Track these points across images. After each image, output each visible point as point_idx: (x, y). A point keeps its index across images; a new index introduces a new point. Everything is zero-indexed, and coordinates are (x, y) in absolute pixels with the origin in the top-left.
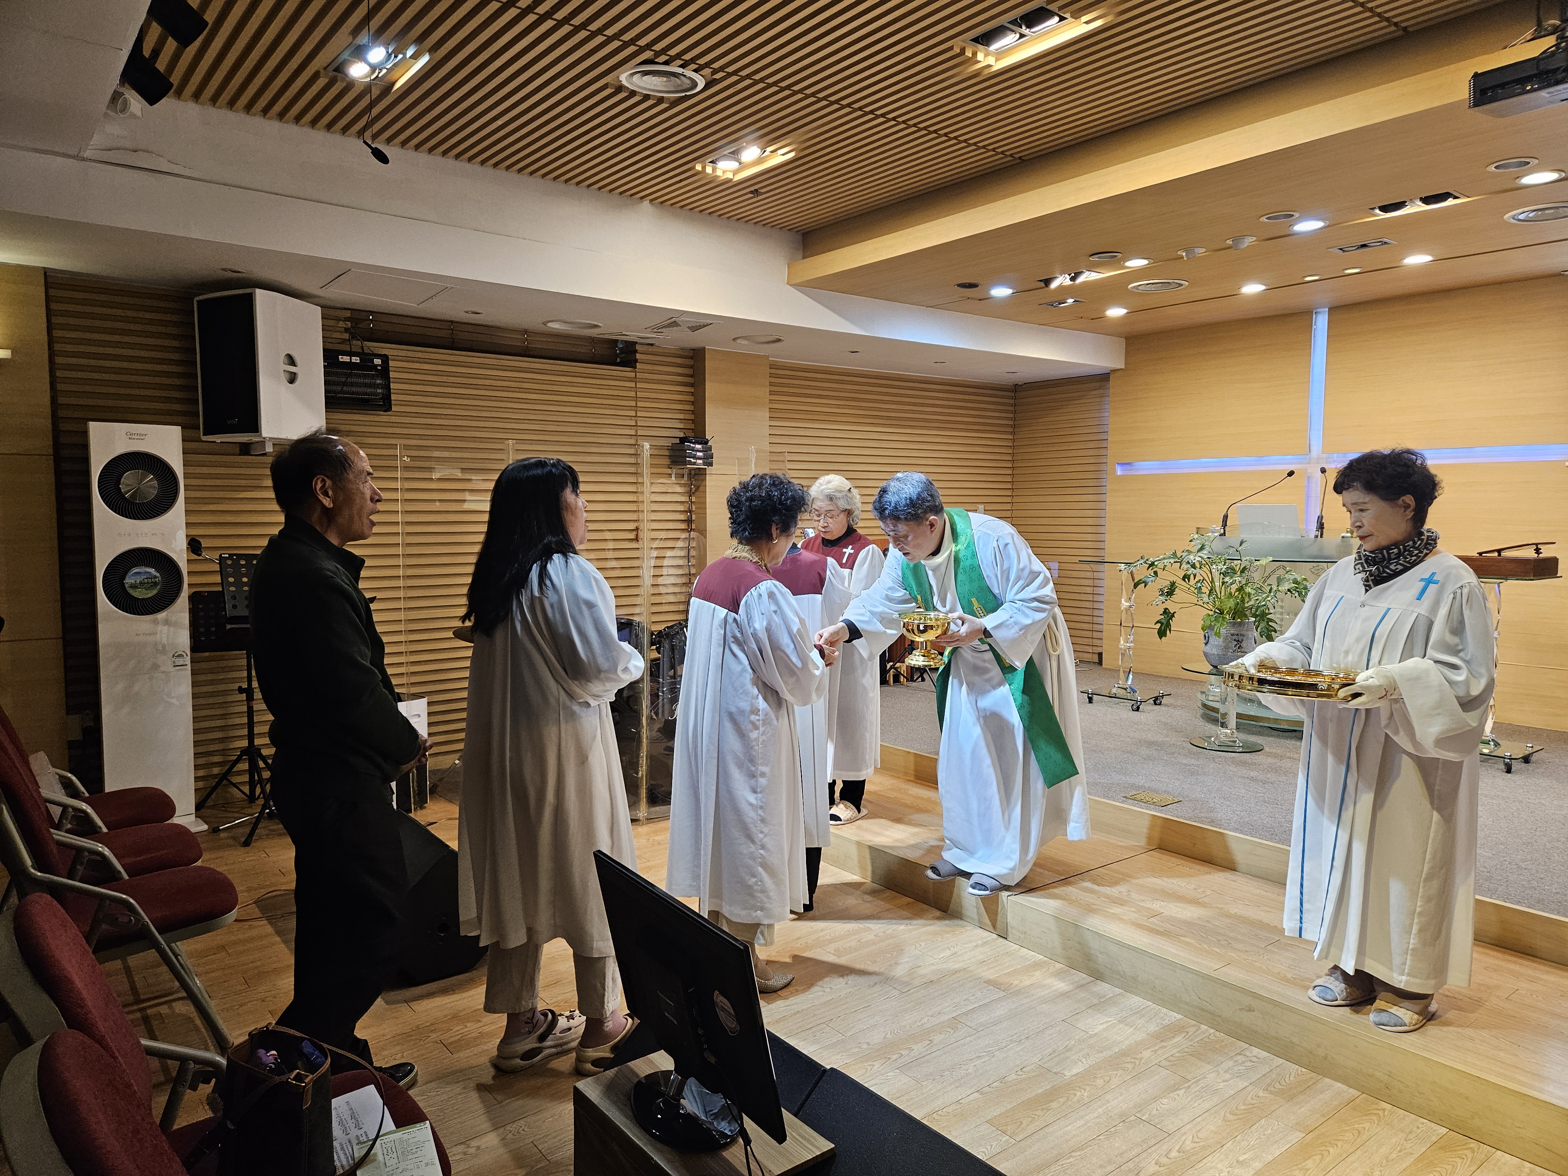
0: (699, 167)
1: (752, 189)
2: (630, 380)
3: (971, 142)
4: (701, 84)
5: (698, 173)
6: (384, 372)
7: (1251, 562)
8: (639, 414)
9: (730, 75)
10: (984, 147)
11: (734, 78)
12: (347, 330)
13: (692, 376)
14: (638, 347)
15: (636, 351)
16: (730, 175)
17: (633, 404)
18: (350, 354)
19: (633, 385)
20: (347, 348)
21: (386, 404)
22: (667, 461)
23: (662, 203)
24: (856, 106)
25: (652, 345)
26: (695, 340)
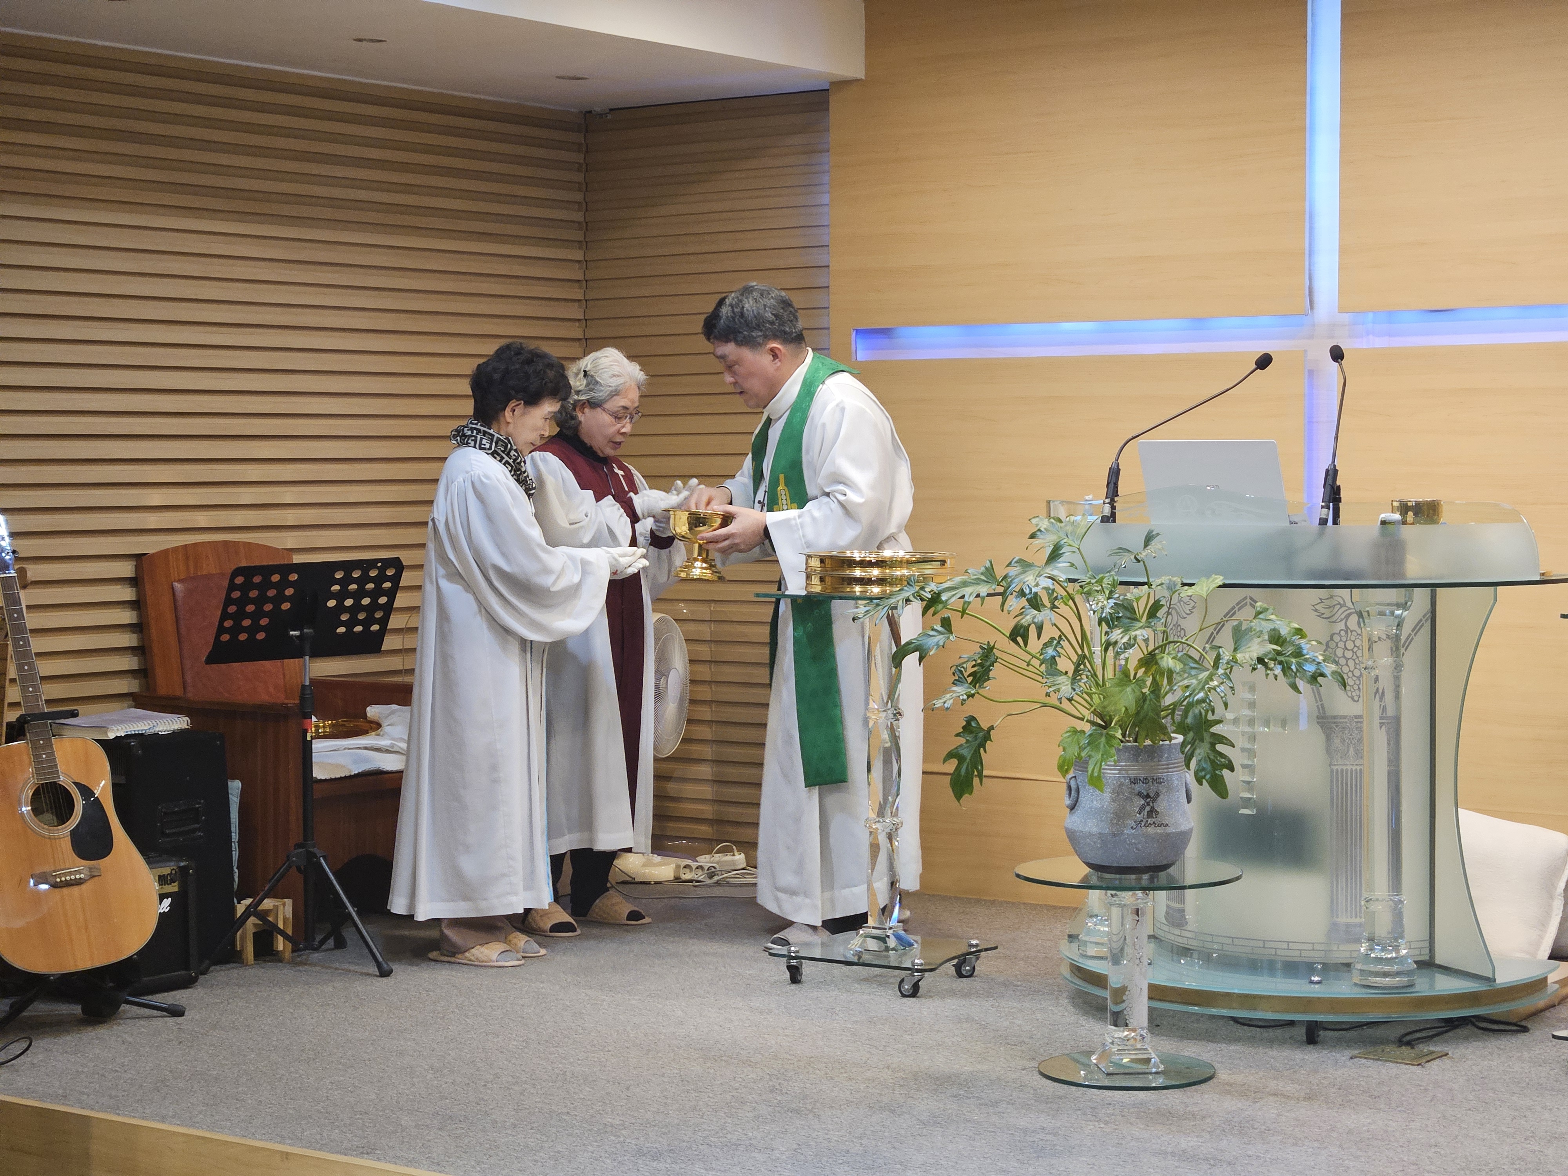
7: (1172, 588)
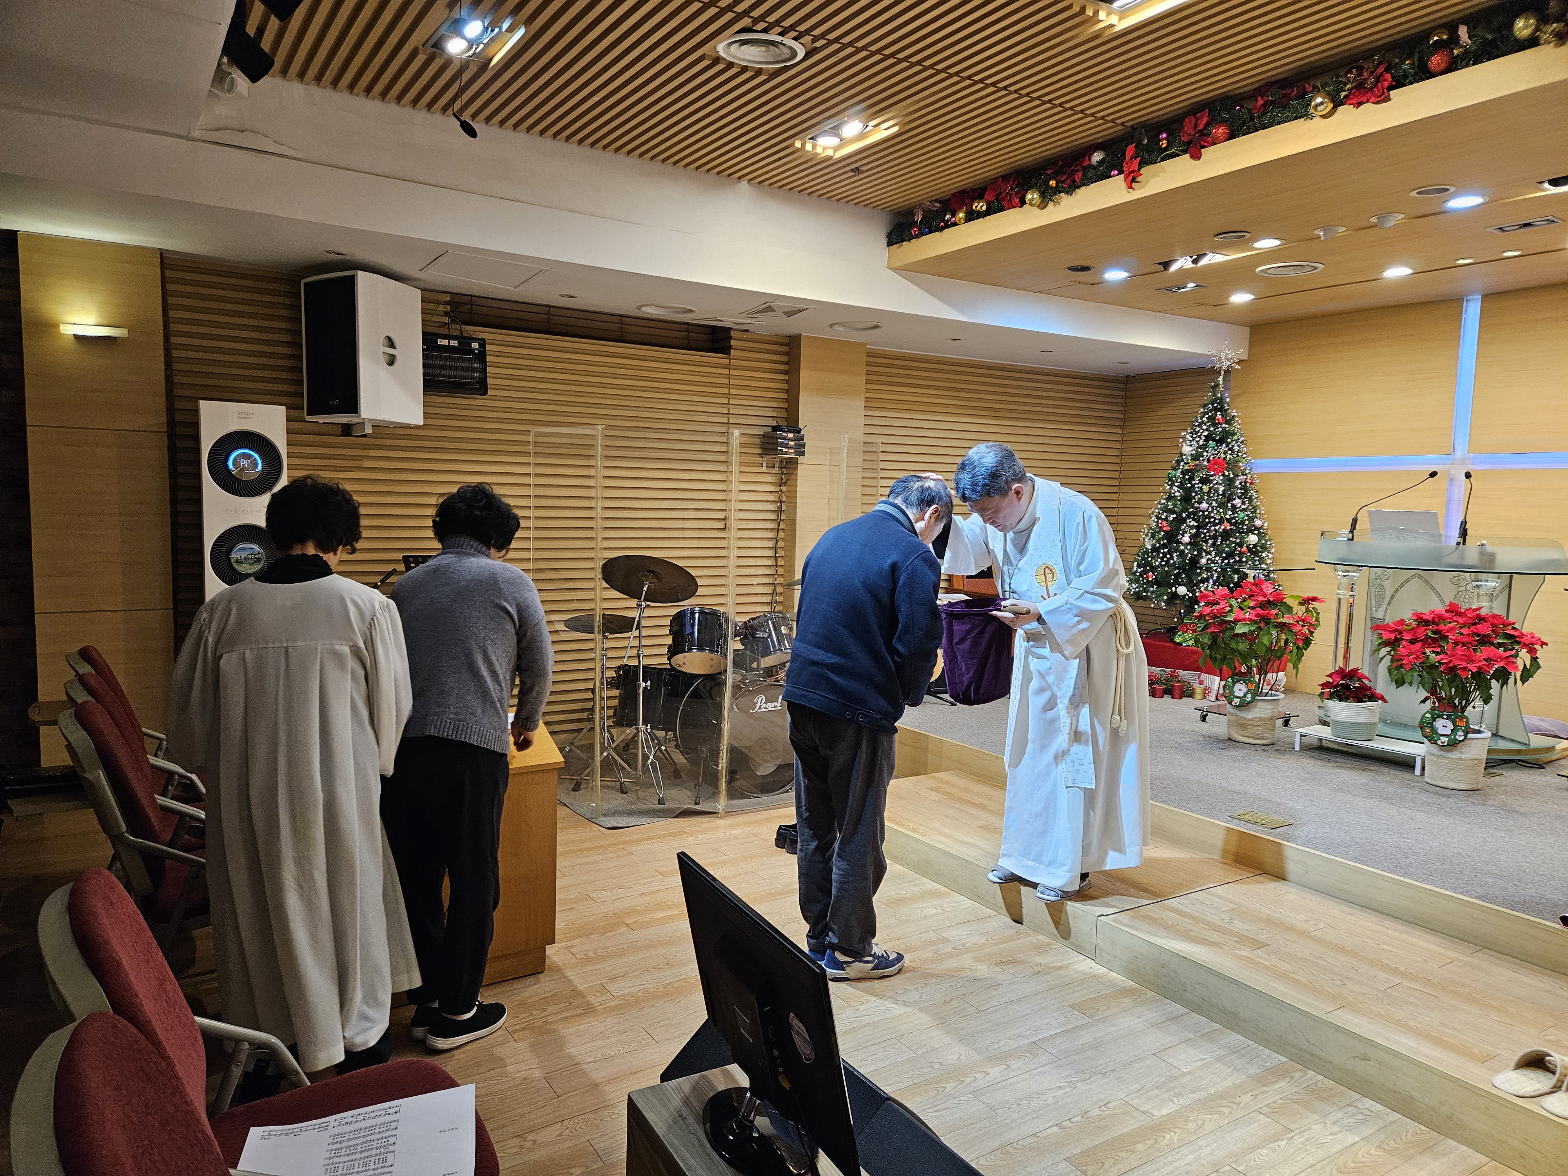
0: (798, 144)
1: (853, 166)
2: (725, 367)
3: (1088, 112)
4: (801, 55)
5: (797, 150)
6: (482, 356)
8: (733, 401)
9: (831, 42)
10: (1103, 118)
11: (836, 46)
12: (446, 314)
13: (787, 363)
14: (733, 333)
15: (731, 337)
16: (830, 153)
17: (726, 391)
18: (449, 337)
19: (726, 371)
20: (445, 331)
21: (482, 387)
22: (759, 451)
23: (760, 183)
24: (964, 74)
25: (747, 331)
26: (790, 326)
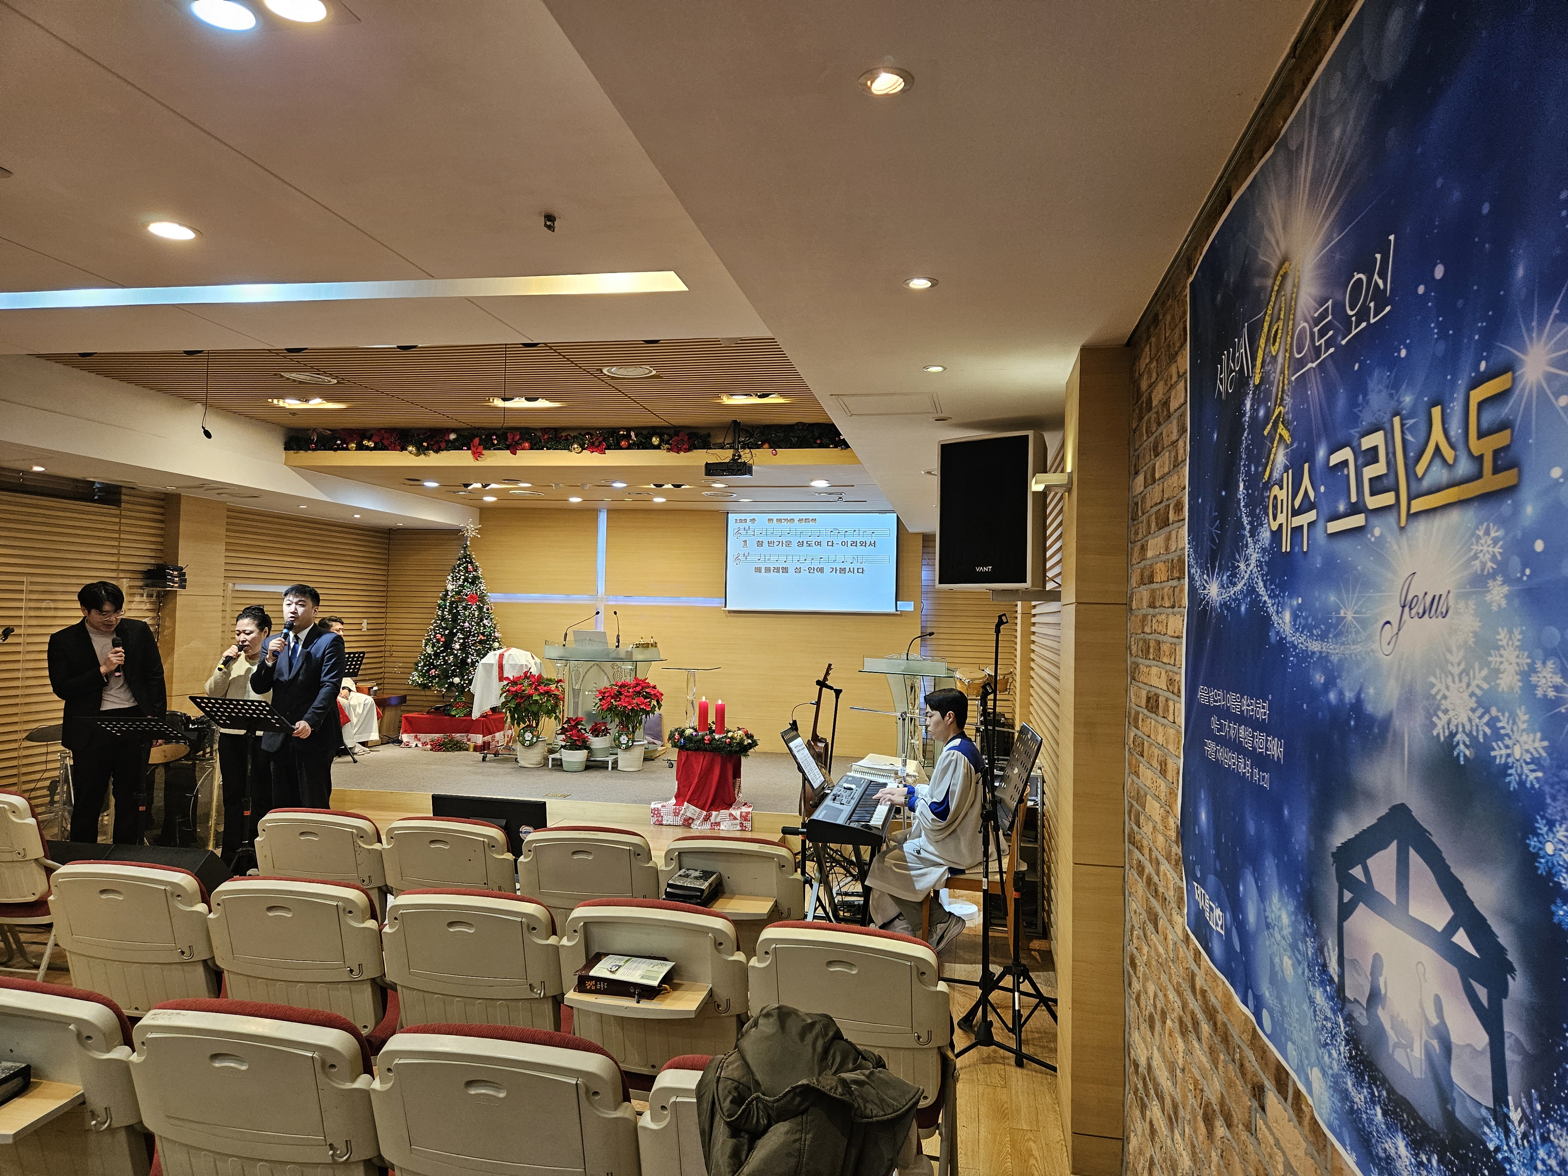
0: (270, 400)
1: (294, 413)
2: (115, 516)
4: (333, 383)
5: (266, 402)
8: (122, 544)
15: (120, 493)
16: (287, 406)
17: (117, 536)
19: (117, 520)
23: (214, 407)
25: (134, 488)
